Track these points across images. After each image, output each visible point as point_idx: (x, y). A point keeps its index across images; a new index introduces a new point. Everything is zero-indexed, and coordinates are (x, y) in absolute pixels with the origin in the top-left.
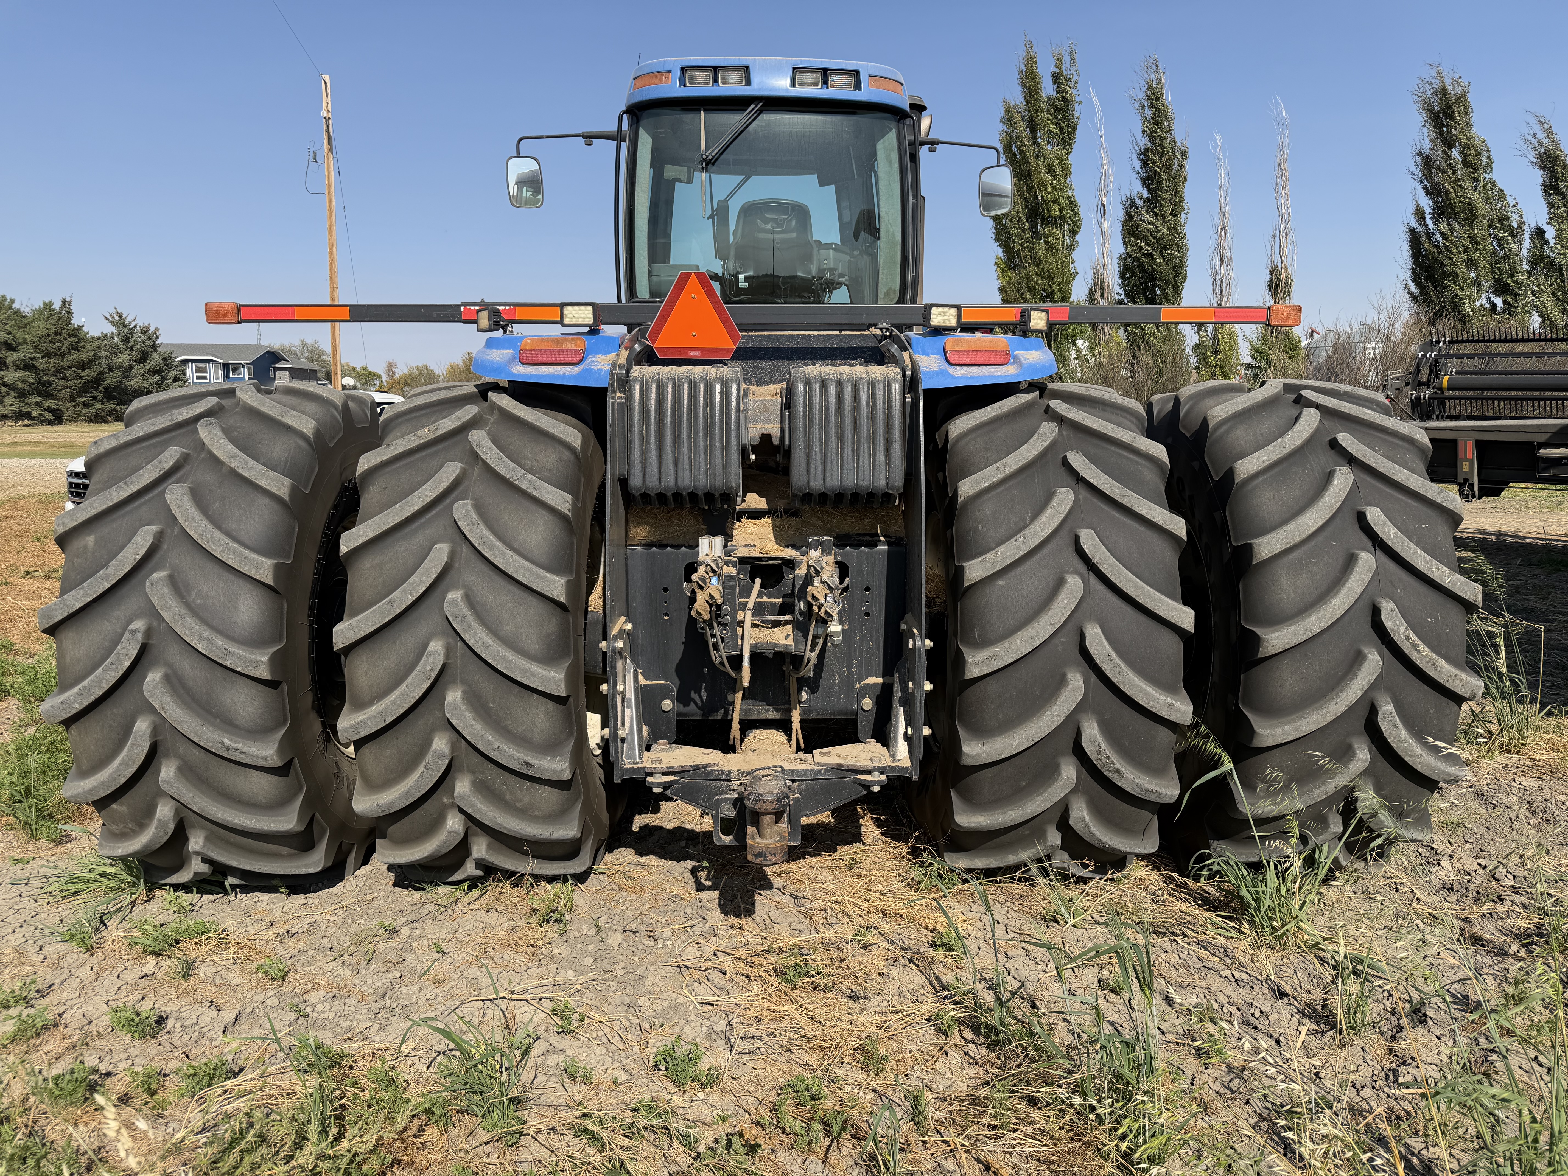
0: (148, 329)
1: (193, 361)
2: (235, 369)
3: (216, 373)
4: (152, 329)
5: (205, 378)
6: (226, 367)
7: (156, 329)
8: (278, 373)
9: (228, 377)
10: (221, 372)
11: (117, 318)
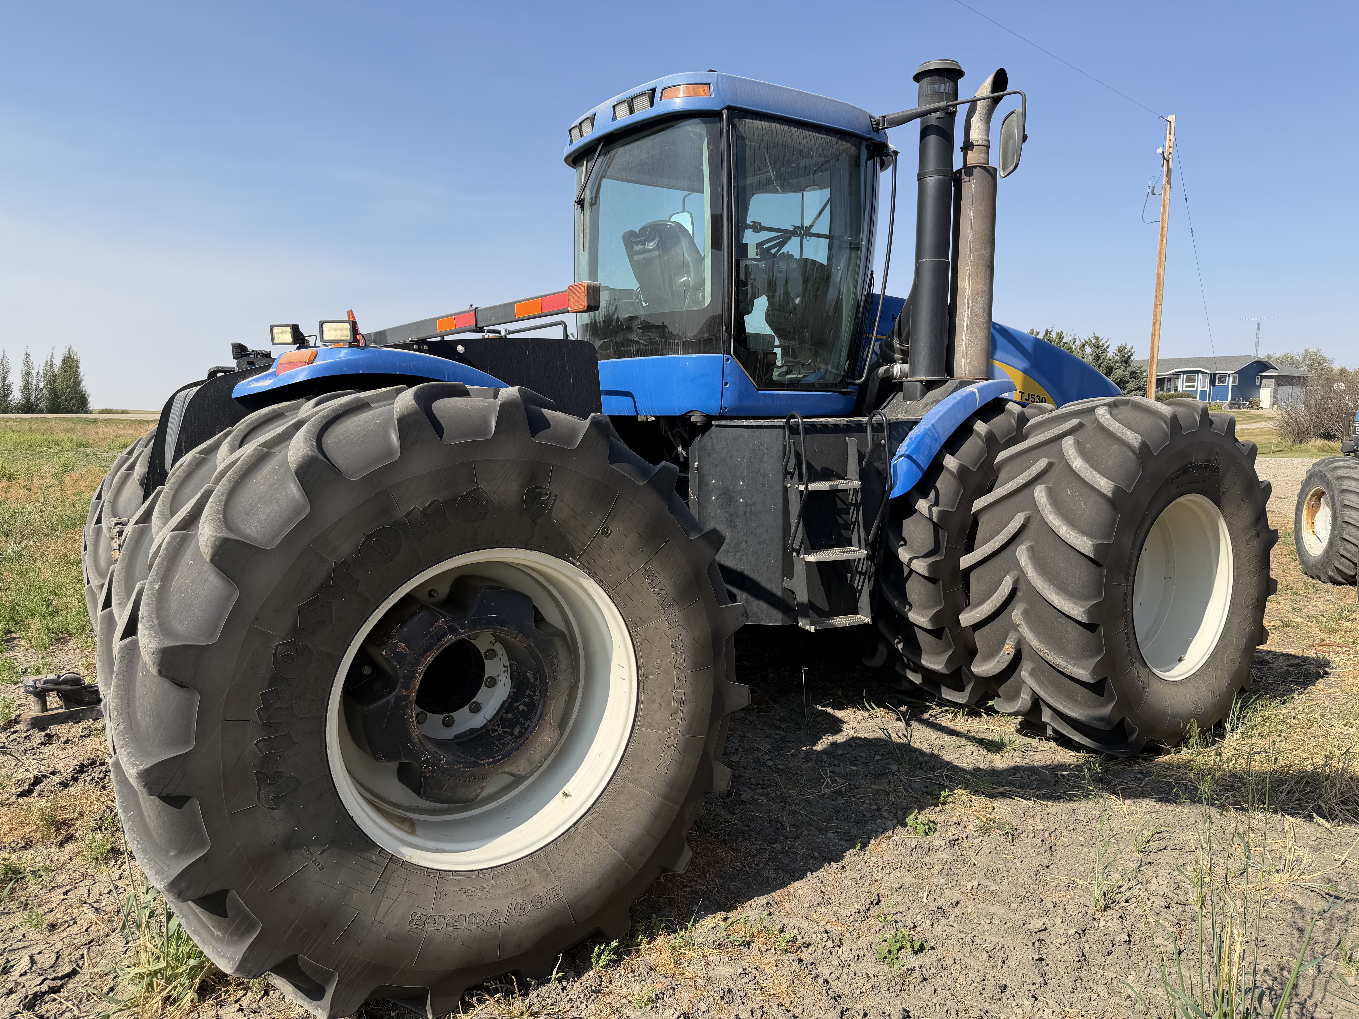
0: (1125, 348)
1: (1184, 372)
2: (1222, 378)
3: (1204, 382)
4: (1128, 348)
5: (1193, 386)
6: (1213, 377)
7: (1132, 348)
8: (1264, 381)
9: (1214, 385)
10: (1207, 382)
11: (1094, 341)
